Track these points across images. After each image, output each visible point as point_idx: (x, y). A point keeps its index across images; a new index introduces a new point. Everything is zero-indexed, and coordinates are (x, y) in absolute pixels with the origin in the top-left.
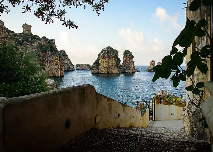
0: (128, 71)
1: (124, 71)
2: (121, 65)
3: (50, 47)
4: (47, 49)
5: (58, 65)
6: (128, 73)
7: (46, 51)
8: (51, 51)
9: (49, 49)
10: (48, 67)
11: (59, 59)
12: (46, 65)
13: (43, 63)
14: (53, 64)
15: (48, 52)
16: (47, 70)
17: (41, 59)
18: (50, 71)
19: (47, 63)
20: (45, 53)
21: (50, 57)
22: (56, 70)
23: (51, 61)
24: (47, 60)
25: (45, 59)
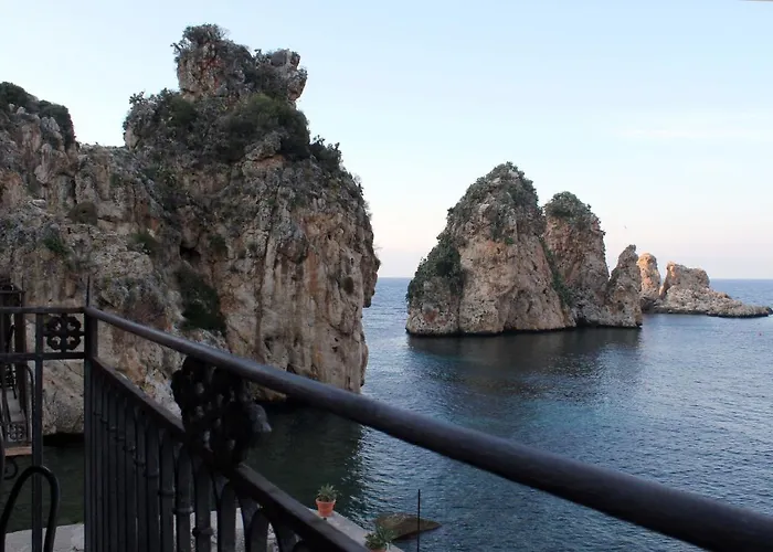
13: (207, 270)
14: (313, 284)
15: (260, 167)
16: (250, 334)
17: (188, 234)
18: (277, 346)
19: (247, 265)
20: (222, 177)
21: (285, 214)
22: (330, 339)
23: (293, 249)
24: (248, 239)
25: (221, 230)
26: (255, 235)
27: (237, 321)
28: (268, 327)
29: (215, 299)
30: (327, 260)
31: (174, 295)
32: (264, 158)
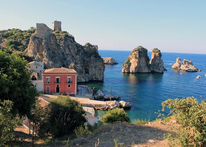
0: (158, 71)
1: (153, 70)
2: (150, 63)
3: (95, 54)
4: (91, 55)
5: (101, 70)
6: (157, 72)
7: (90, 57)
8: (95, 57)
9: (94, 55)
10: (92, 72)
11: (102, 64)
12: (91, 70)
13: (87, 68)
14: (97, 70)
15: (92, 58)
16: (91, 74)
17: (86, 64)
18: (94, 75)
19: (91, 68)
20: (89, 59)
21: (94, 63)
22: (99, 75)
23: (95, 66)
24: (91, 65)
25: (89, 64)
26: (92, 65)
27: (90, 73)
28: (93, 73)
29: (88, 70)
30: (98, 67)
31: (84, 70)
32: (93, 57)
